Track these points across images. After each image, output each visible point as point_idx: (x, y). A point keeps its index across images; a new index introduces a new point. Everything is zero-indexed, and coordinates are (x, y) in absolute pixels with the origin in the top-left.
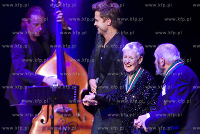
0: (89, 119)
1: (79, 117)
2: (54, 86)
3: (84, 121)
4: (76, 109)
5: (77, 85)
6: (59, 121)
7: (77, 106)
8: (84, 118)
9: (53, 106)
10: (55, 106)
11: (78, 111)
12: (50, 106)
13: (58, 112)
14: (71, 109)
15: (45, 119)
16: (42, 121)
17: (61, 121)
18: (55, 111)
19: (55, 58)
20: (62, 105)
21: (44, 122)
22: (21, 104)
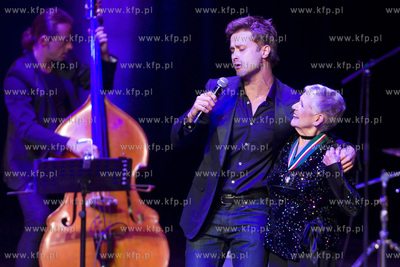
0: (149, 218)
1: (131, 216)
2: (86, 158)
3: (140, 222)
4: (126, 200)
5: (128, 156)
6: (94, 222)
7: (128, 195)
8: (139, 217)
9: (84, 196)
10: (88, 195)
11: (129, 203)
12: (79, 195)
13: (92, 206)
14: (115, 201)
15: (69, 219)
16: (64, 221)
17: (98, 221)
18: (87, 204)
19: (89, 108)
20: (98, 193)
21: (68, 224)
22: (27, 191)
